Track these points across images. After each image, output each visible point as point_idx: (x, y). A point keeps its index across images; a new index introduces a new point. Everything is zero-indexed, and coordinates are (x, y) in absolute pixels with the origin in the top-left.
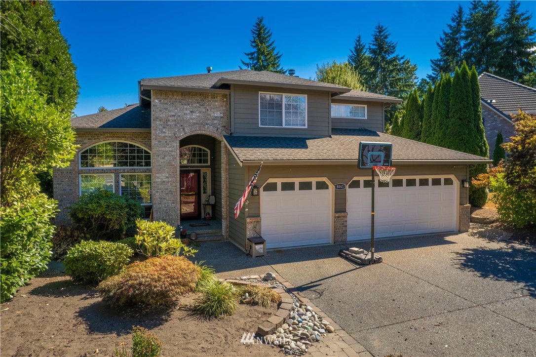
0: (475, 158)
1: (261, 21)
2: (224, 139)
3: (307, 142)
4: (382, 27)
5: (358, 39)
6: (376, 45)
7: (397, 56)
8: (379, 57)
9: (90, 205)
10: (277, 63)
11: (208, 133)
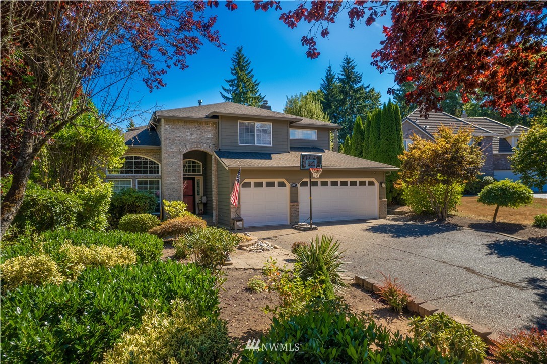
0: (385, 166)
1: (240, 51)
2: (214, 153)
3: (272, 155)
4: (350, 59)
5: (328, 69)
6: (344, 76)
7: (363, 85)
8: (347, 86)
9: (124, 197)
10: (256, 89)
11: (203, 149)
